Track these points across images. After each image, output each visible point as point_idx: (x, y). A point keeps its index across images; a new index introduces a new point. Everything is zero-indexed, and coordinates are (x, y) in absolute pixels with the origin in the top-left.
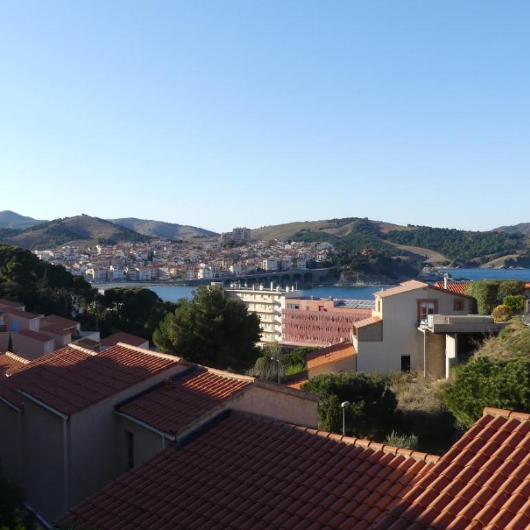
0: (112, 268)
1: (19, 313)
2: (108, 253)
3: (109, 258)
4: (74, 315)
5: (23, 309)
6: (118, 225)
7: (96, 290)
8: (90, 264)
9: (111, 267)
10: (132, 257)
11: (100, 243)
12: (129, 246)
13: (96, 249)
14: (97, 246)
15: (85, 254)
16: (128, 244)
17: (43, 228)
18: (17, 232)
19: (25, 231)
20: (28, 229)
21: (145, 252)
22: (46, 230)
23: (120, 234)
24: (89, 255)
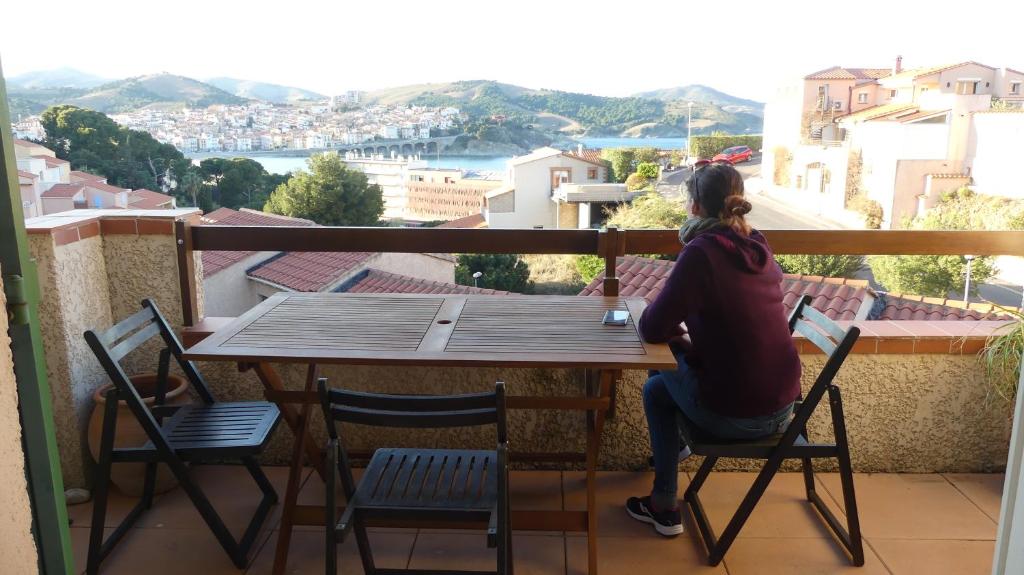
0: (204, 136)
1: (100, 187)
2: (197, 118)
3: (200, 124)
4: (165, 190)
5: (105, 181)
6: (207, 85)
7: (189, 161)
8: (177, 131)
9: (203, 134)
10: (228, 123)
11: (188, 106)
12: (223, 110)
13: (183, 113)
14: (184, 110)
15: (170, 119)
16: (222, 108)
17: (114, 87)
18: (82, 92)
19: (92, 91)
20: (95, 89)
21: (242, 118)
22: (119, 90)
23: (211, 96)
24: (175, 121)
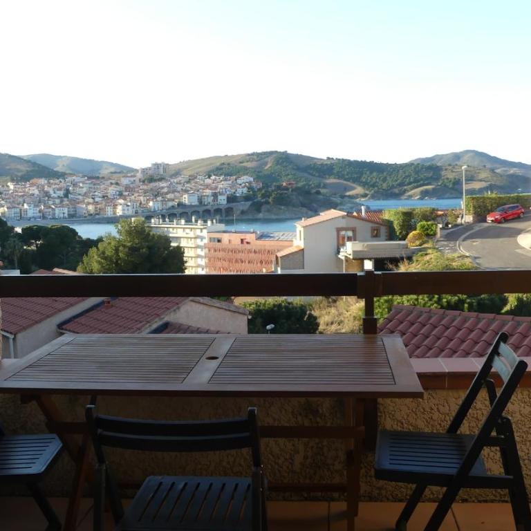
0: (26, 206)
2: (20, 190)
3: (23, 196)
6: (29, 161)
7: (13, 228)
8: (2, 203)
9: (25, 205)
10: (47, 194)
11: (12, 180)
12: (43, 183)
13: (8, 186)
14: (9, 184)
16: (43, 181)
21: (60, 189)
23: (33, 171)
24: (2, 193)
